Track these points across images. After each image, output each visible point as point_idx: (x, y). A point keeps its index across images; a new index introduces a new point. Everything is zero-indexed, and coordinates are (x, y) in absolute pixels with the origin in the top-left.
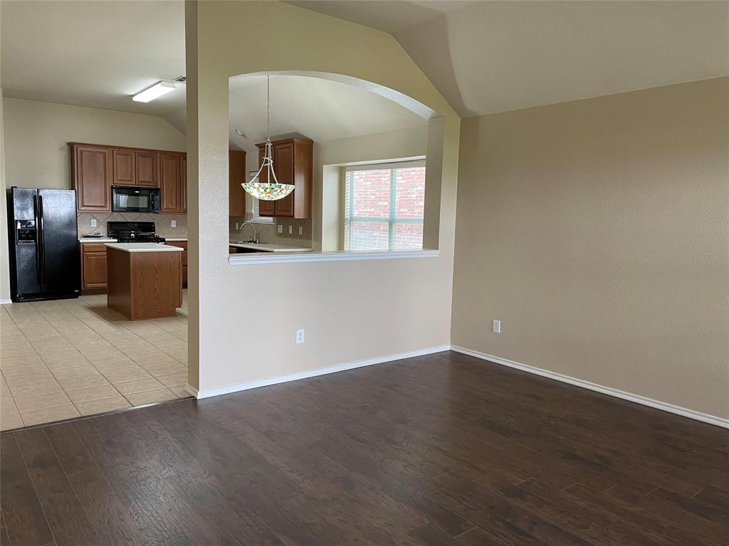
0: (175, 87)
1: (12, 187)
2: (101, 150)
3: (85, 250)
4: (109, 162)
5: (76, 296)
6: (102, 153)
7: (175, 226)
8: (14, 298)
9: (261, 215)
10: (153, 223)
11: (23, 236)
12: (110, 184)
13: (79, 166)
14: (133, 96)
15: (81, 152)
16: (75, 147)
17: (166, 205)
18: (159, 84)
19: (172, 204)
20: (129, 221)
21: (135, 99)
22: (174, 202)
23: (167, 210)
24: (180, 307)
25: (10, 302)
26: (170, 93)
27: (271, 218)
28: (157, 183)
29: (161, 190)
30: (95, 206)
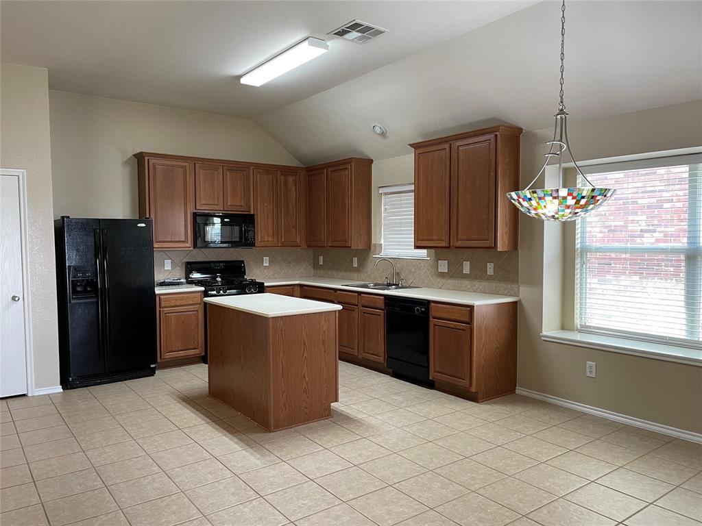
0: (327, 47)
1: (63, 217)
2: (180, 164)
3: (163, 305)
4: (190, 181)
5: (151, 373)
6: (182, 167)
7: (268, 265)
8: (65, 383)
9: (417, 247)
10: (243, 262)
11: (79, 289)
12: (191, 210)
13: (151, 185)
14: (241, 76)
15: (154, 166)
16: (146, 158)
17: (261, 237)
18: (306, 43)
19: (268, 236)
20: (212, 260)
21: (243, 81)
22: (271, 232)
23: (263, 244)
24: (336, 400)
25: (59, 389)
26: (319, 57)
27: (425, 251)
28: (249, 207)
29: (255, 217)
30: (172, 242)
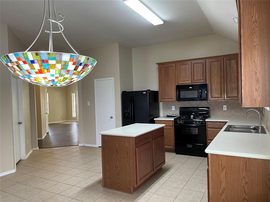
1: (122, 92)
7: (226, 110)
10: (208, 108)
11: (126, 116)
13: (160, 76)
15: (161, 68)
16: (159, 65)
19: (218, 94)
23: (214, 99)
29: (208, 85)
30: (168, 99)
